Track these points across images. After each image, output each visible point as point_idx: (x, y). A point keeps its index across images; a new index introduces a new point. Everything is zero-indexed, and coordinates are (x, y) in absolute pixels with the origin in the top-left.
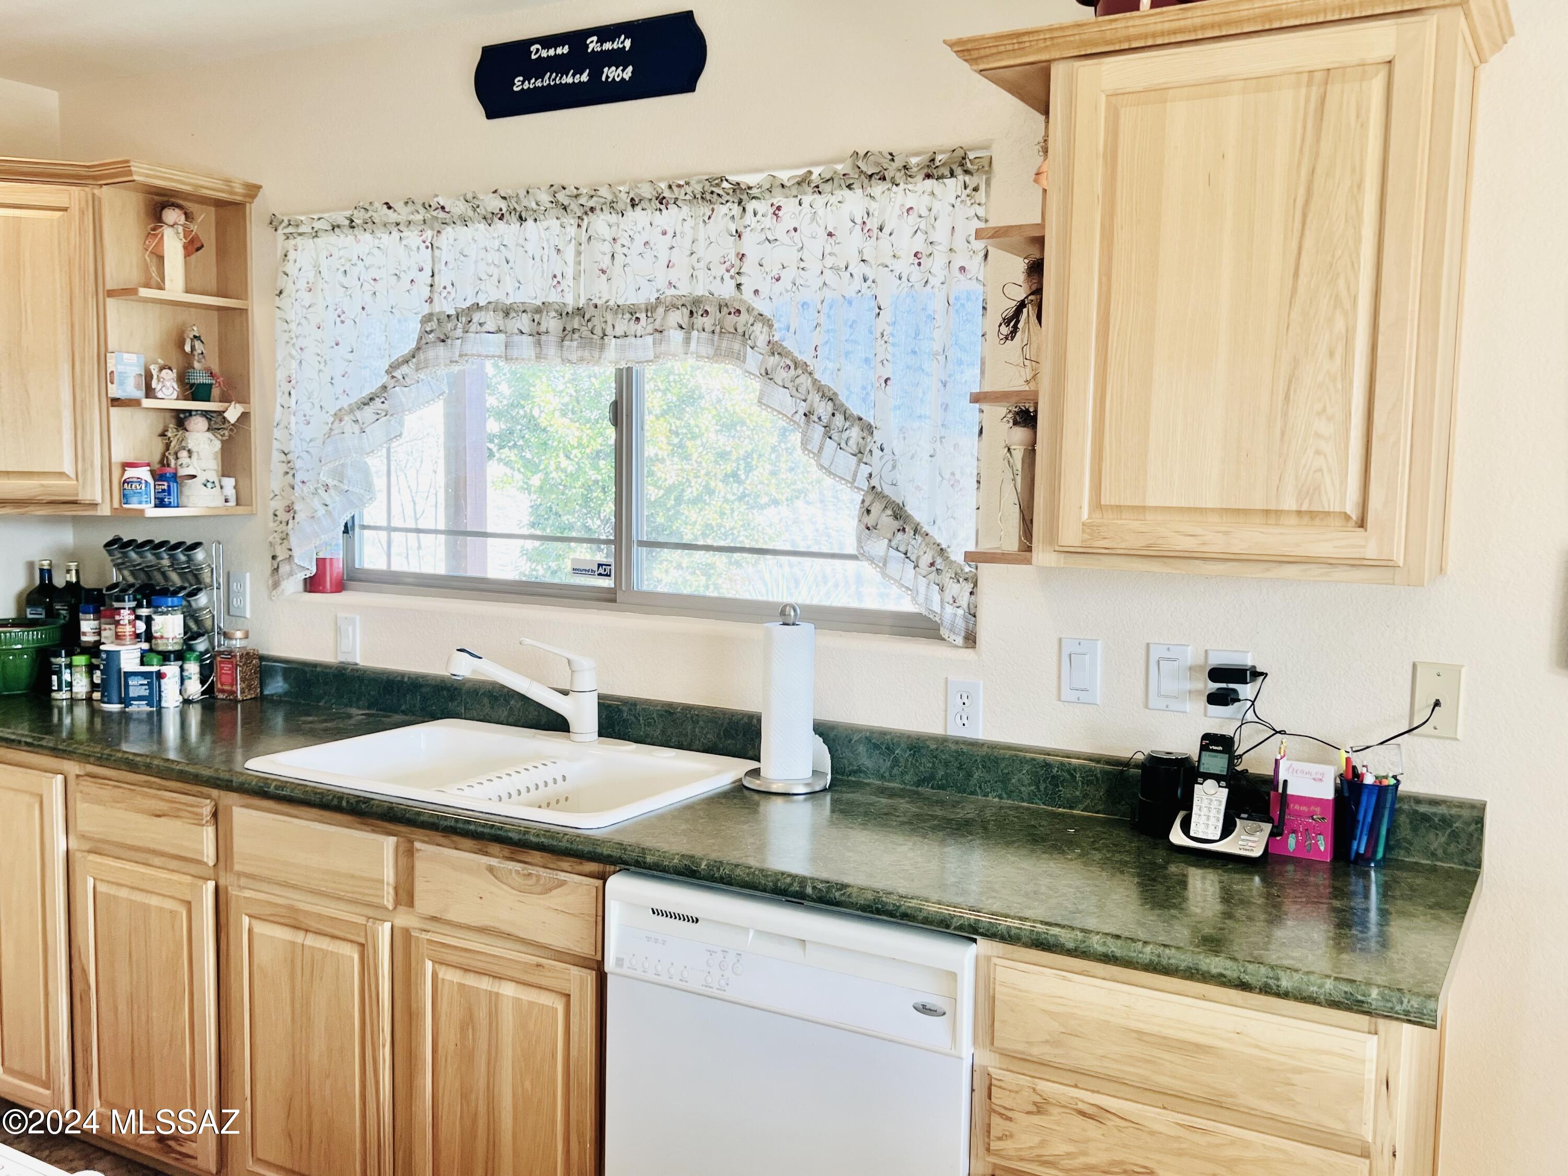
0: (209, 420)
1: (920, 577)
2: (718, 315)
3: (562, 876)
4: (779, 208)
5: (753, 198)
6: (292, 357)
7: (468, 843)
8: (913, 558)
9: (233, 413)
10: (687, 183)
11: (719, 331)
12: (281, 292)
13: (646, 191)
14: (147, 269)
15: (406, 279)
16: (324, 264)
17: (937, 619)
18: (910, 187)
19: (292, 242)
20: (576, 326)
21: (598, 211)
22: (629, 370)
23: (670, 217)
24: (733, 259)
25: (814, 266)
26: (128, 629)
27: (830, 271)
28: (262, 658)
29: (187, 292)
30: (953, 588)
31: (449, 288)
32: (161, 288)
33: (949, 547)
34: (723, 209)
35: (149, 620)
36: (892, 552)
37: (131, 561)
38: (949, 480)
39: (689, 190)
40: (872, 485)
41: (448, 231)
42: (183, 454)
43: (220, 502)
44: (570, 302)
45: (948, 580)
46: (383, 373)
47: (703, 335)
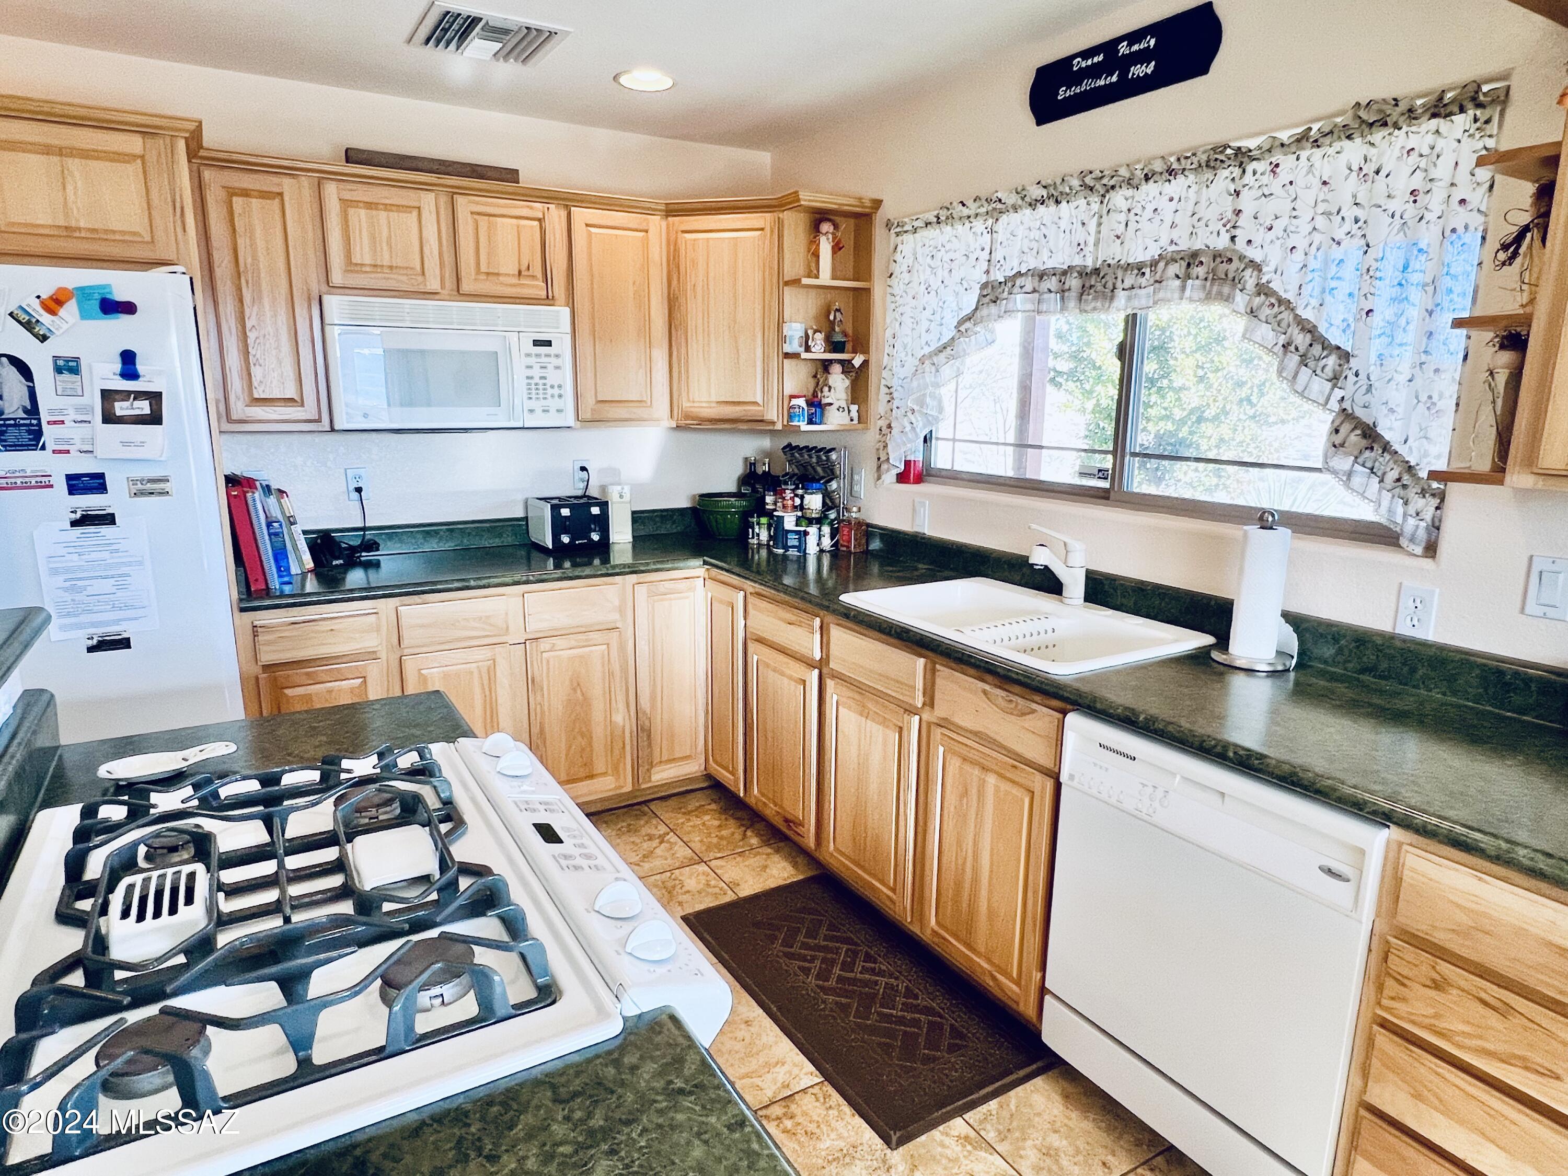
0: (843, 366)
1: (1384, 492)
2: (1212, 265)
3: (1034, 706)
4: (1277, 165)
5: (1254, 159)
6: (896, 320)
7: (972, 671)
8: (1379, 474)
9: (858, 361)
10: (1194, 154)
11: (1213, 277)
12: (891, 275)
13: (1158, 166)
14: (809, 266)
15: (973, 257)
16: (919, 251)
17: (1398, 529)
18: (1414, 129)
19: (900, 238)
20: (1093, 283)
21: (1117, 188)
22: (1135, 315)
23: (1178, 186)
24: (1229, 215)
25: (1305, 214)
26: (790, 502)
27: (1321, 217)
28: (868, 525)
29: (833, 279)
30: (1418, 503)
31: (1002, 262)
32: (817, 277)
33: (1418, 465)
34: (1226, 173)
35: (802, 498)
36: (1358, 468)
37: (796, 458)
38: (1425, 403)
39: (1195, 160)
40: (1344, 407)
41: (1004, 218)
42: (826, 389)
43: (847, 420)
44: (1089, 263)
45: (1413, 495)
46: (953, 328)
47: (1197, 282)
